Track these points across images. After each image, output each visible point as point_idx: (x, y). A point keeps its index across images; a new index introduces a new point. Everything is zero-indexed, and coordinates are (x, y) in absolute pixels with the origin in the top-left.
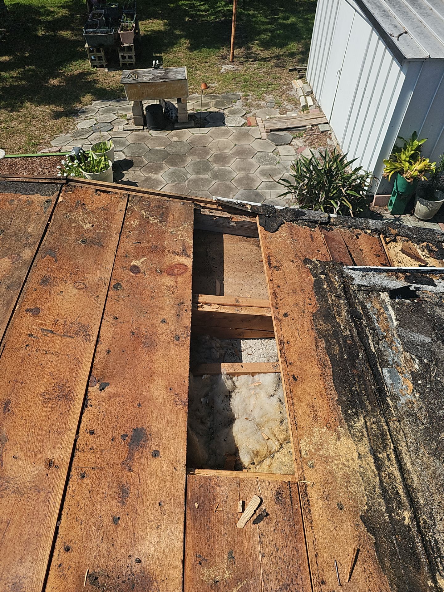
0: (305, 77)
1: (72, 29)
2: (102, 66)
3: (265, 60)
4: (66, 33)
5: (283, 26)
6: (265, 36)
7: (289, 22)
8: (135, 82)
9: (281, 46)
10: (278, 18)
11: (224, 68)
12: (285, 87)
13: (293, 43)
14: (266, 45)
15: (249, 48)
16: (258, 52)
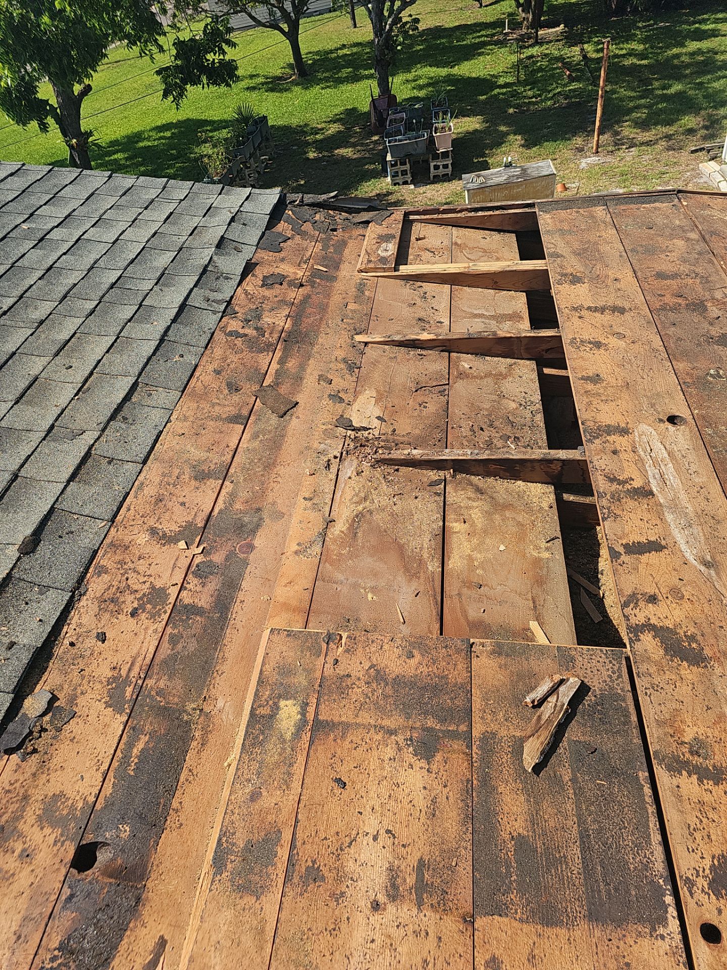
0: (721, 156)
1: (354, 145)
2: (406, 183)
3: (648, 143)
4: (346, 150)
5: (665, 98)
6: (639, 115)
7: (672, 90)
8: (483, 186)
9: (669, 123)
10: (653, 89)
11: (584, 163)
12: (688, 174)
13: (687, 118)
14: (644, 125)
15: (617, 133)
16: (632, 136)
